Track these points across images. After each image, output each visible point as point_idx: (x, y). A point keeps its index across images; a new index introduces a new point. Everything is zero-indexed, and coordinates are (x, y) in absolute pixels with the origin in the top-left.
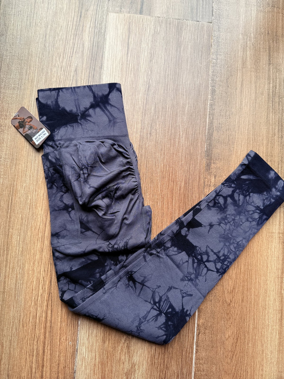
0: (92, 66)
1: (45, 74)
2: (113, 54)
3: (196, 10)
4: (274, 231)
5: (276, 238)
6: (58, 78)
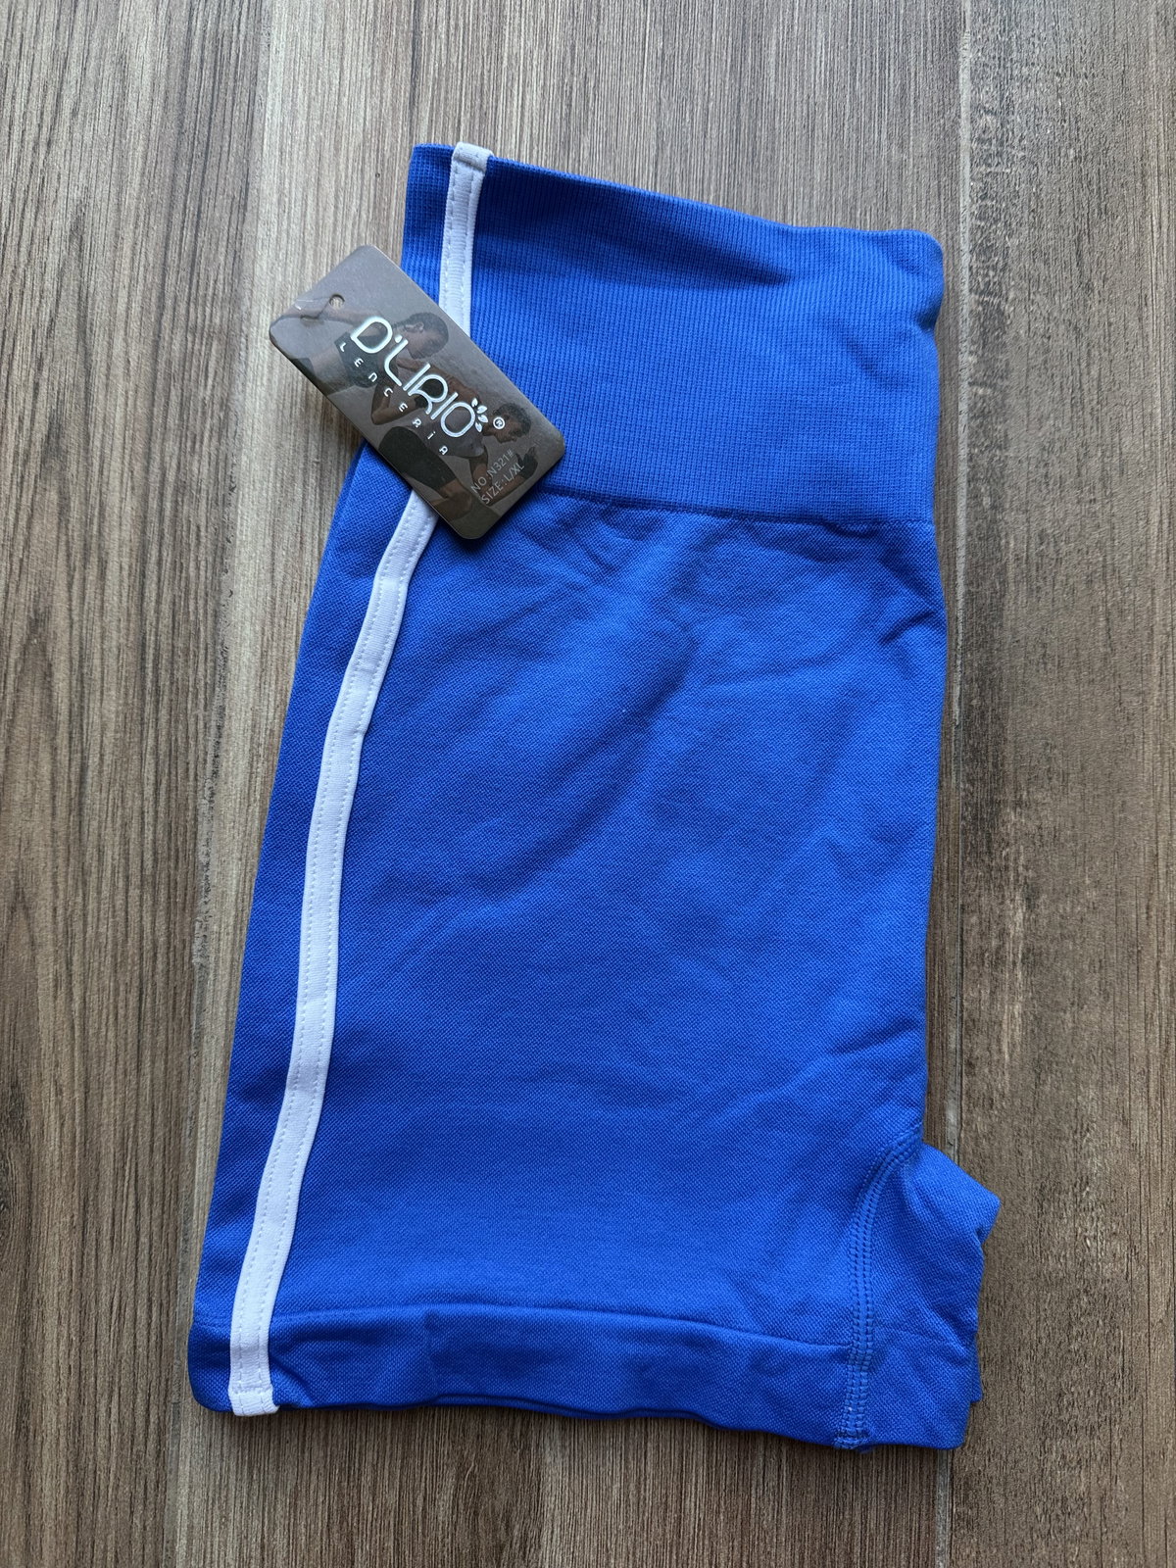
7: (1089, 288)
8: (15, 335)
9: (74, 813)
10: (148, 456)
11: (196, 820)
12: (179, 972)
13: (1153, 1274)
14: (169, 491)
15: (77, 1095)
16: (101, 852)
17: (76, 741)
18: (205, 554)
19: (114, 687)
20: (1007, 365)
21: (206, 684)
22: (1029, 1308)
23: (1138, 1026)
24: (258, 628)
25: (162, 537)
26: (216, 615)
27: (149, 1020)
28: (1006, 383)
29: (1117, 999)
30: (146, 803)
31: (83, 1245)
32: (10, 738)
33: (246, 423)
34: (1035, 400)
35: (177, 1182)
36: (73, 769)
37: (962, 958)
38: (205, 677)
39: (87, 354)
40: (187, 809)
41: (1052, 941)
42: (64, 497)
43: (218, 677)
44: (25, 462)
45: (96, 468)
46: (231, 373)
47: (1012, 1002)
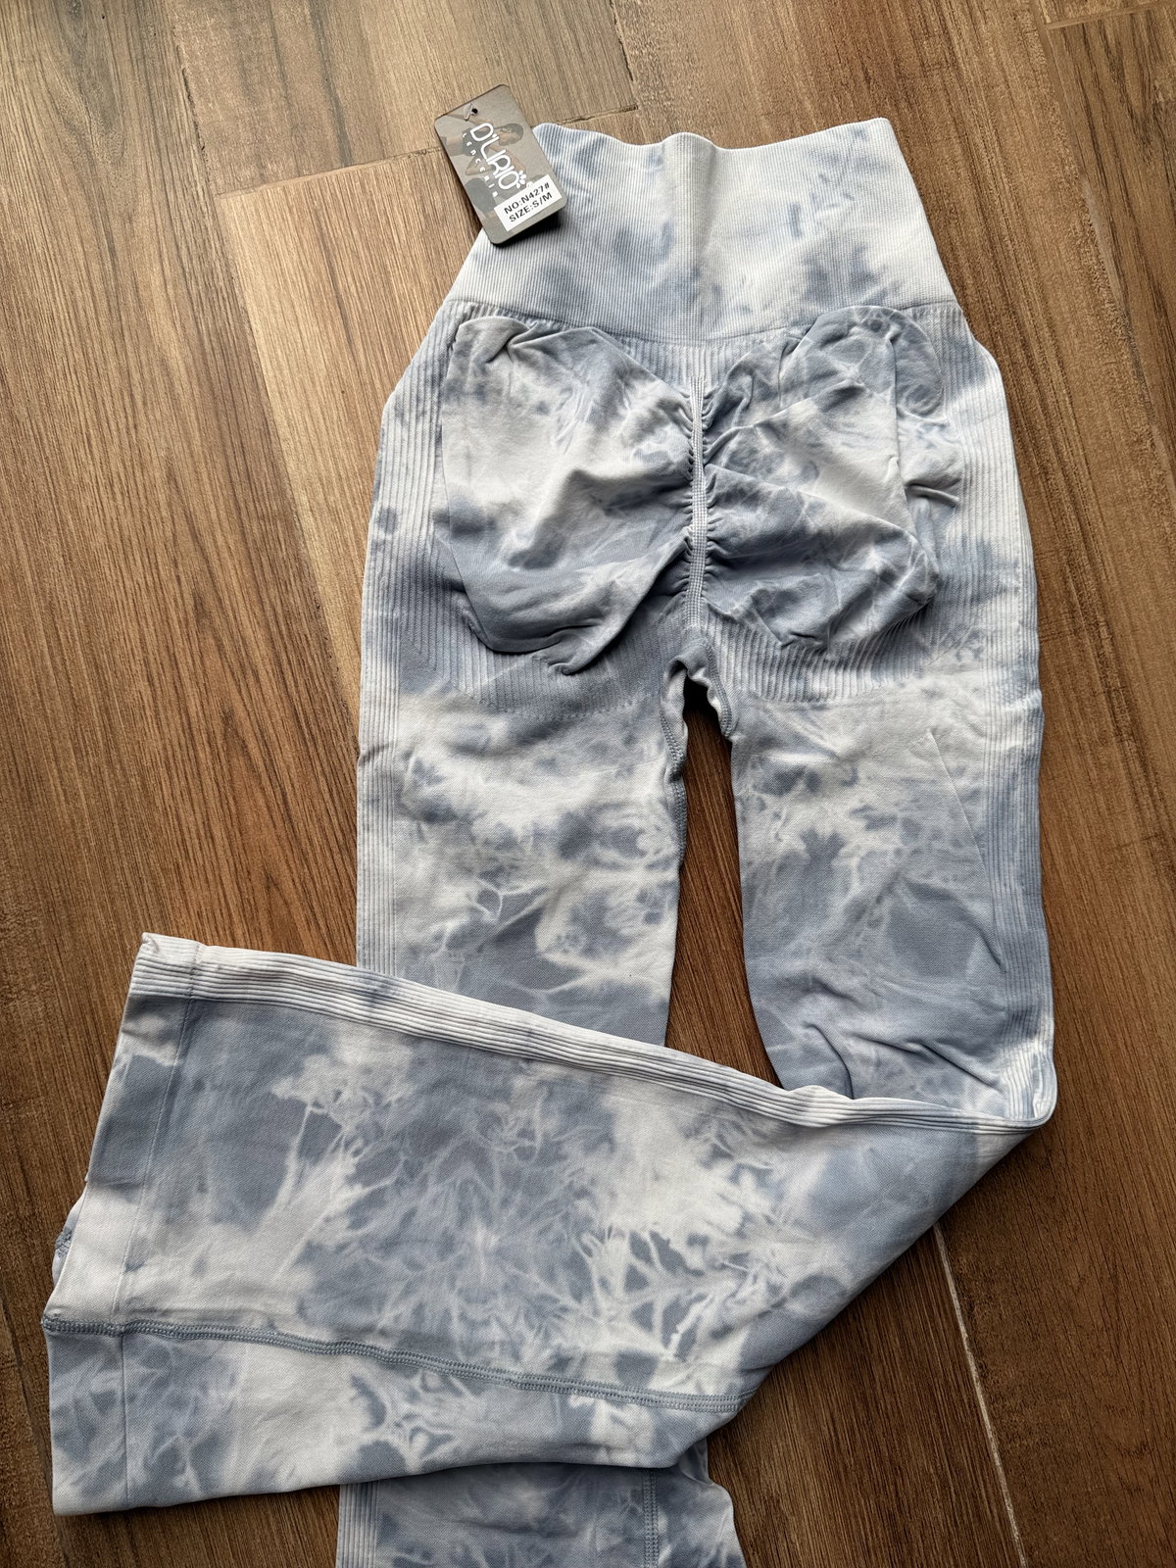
0: (227, 437)
1: (55, 530)
2: (294, 364)
3: (556, 78)
4: (1125, 837)
5: (1142, 860)
6: (111, 533)
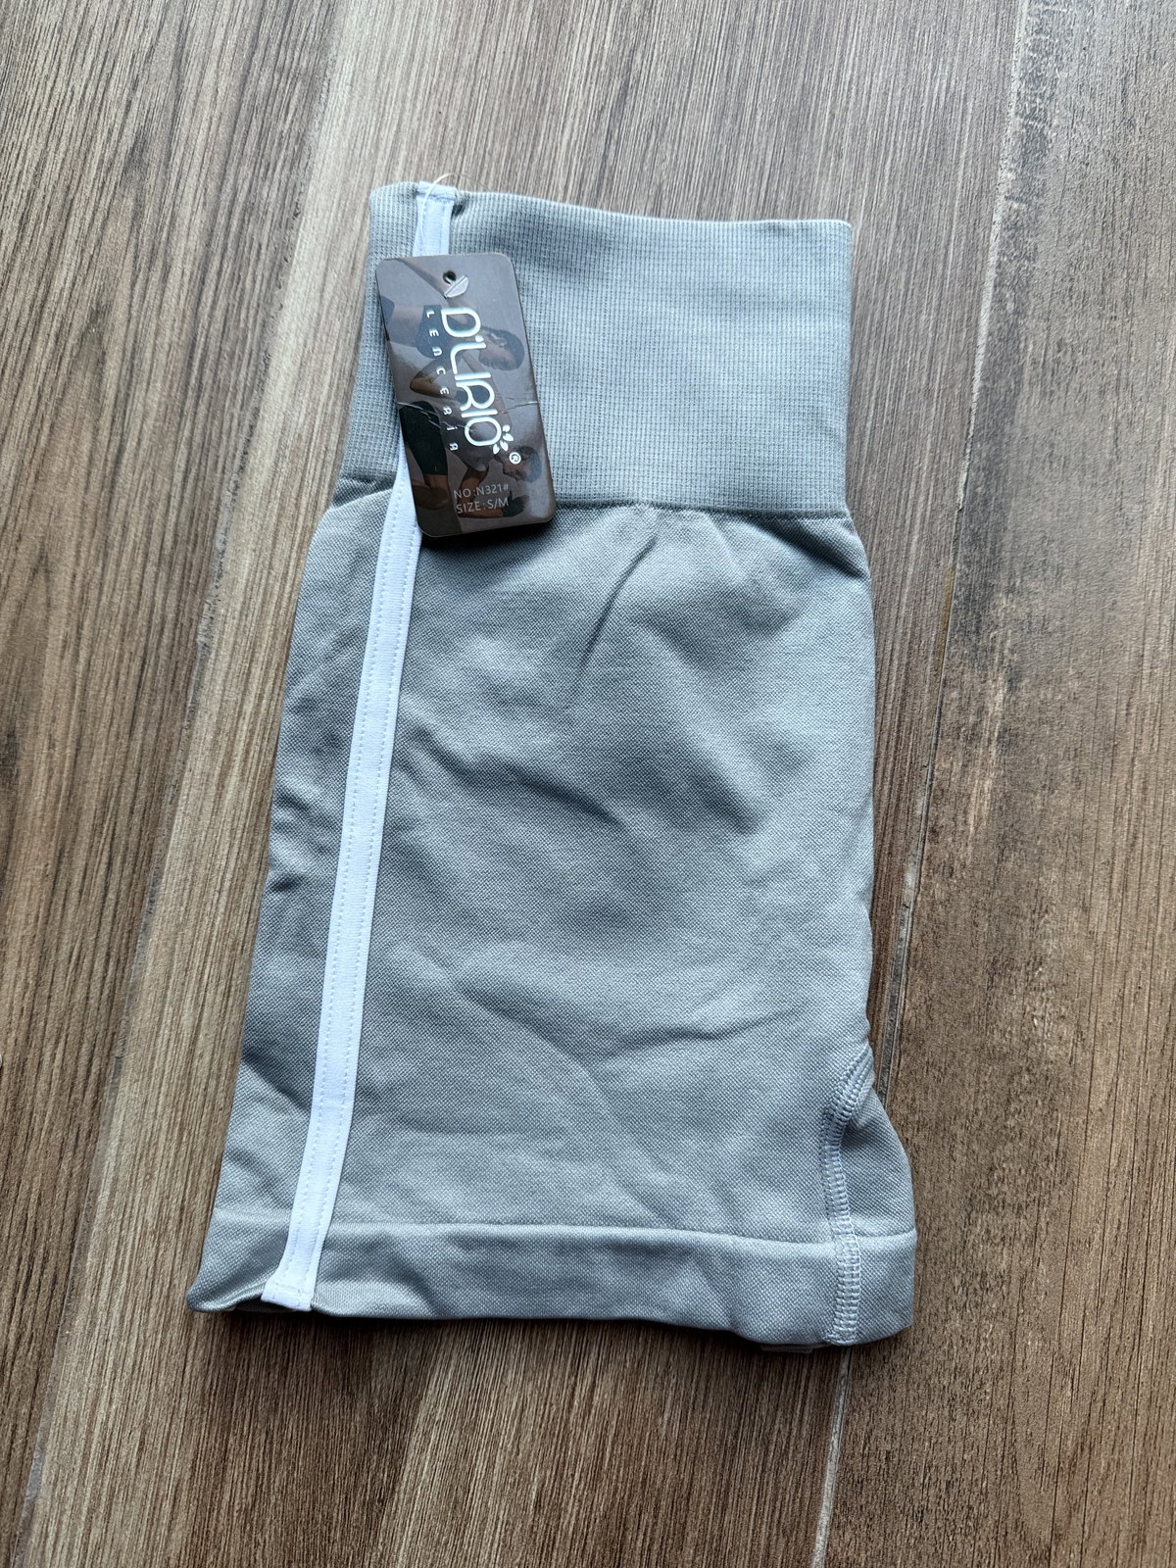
7: (1131, 124)
8: (117, 56)
9: (106, 490)
10: (223, 177)
11: (218, 509)
12: (182, 648)
13: (1098, 1061)
14: (238, 210)
15: (68, 750)
16: (125, 528)
17: (118, 425)
18: (263, 271)
19: (160, 378)
20: (1044, 185)
21: (245, 386)
22: (969, 1078)
23: (1108, 817)
24: (301, 341)
25: (225, 249)
26: (264, 325)
27: (147, 690)
28: (1042, 201)
29: (1089, 789)
30: (174, 488)
31: (53, 894)
32: (57, 414)
33: (318, 158)
34: (1067, 220)
35: (151, 845)
36: (111, 450)
37: (938, 729)
38: (246, 379)
39: (180, 81)
40: (211, 498)
41: (1029, 724)
42: (139, 205)
43: (257, 381)
44: (109, 170)
45: (173, 183)
46: (310, 111)
47: (983, 777)
